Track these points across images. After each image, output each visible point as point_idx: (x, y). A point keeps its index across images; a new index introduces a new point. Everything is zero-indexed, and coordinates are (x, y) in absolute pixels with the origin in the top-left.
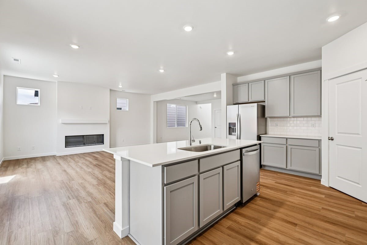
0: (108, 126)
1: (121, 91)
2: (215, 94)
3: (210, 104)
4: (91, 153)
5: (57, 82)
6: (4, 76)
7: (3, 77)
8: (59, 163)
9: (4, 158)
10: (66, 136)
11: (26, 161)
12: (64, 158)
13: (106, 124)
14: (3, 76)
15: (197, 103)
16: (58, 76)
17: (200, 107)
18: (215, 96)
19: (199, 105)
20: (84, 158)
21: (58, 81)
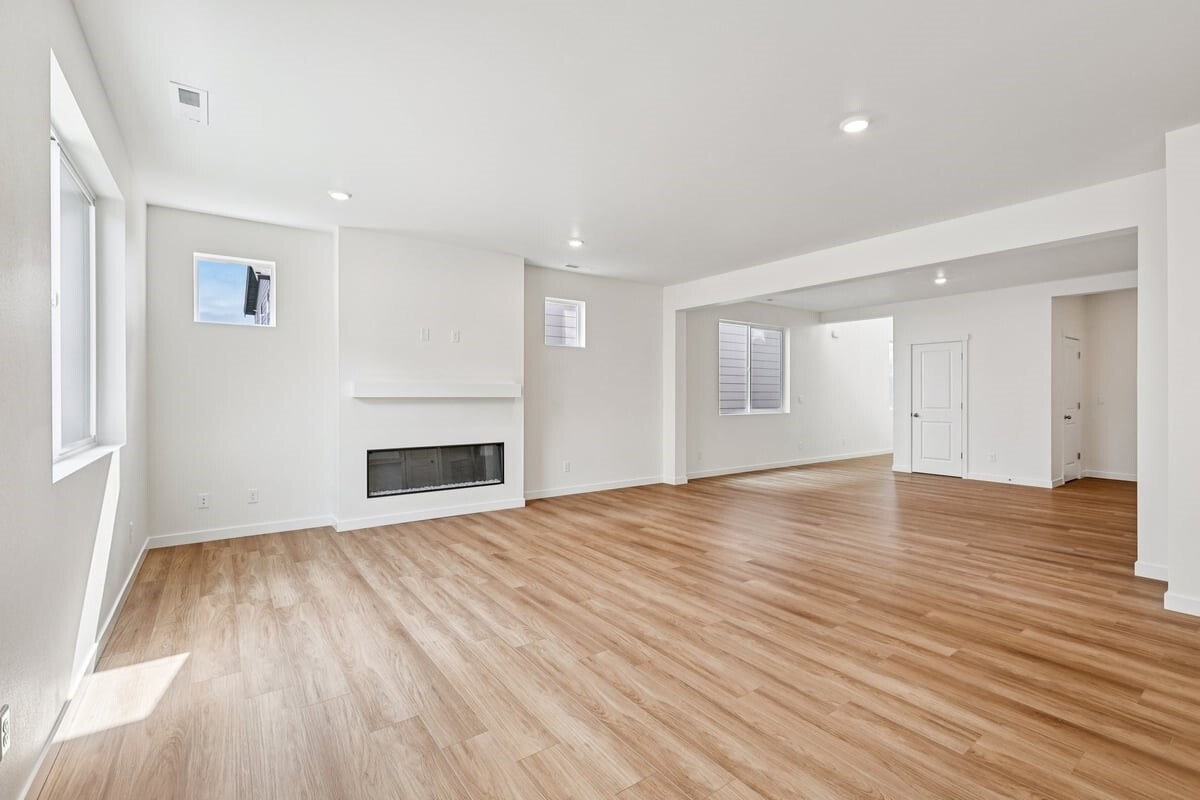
0: (519, 409)
1: (563, 266)
2: (941, 275)
3: (890, 320)
4: (461, 522)
5: (336, 230)
6: (148, 206)
7: (142, 210)
8: (359, 577)
9: (148, 539)
10: (371, 449)
11: (226, 553)
12: (362, 538)
13: (511, 400)
14: (145, 206)
15: (821, 317)
16: (350, 196)
17: (833, 336)
18: (941, 281)
19: (829, 327)
20: (450, 551)
21: (341, 228)
